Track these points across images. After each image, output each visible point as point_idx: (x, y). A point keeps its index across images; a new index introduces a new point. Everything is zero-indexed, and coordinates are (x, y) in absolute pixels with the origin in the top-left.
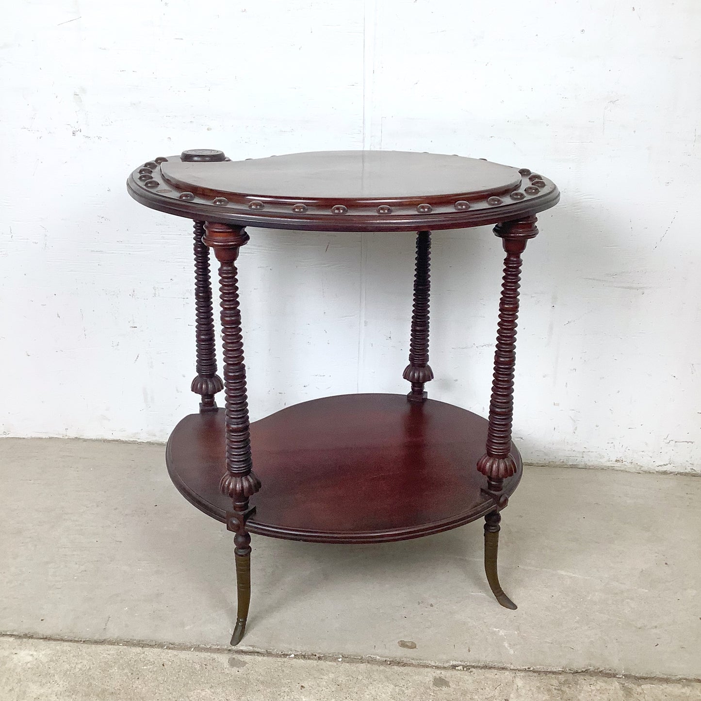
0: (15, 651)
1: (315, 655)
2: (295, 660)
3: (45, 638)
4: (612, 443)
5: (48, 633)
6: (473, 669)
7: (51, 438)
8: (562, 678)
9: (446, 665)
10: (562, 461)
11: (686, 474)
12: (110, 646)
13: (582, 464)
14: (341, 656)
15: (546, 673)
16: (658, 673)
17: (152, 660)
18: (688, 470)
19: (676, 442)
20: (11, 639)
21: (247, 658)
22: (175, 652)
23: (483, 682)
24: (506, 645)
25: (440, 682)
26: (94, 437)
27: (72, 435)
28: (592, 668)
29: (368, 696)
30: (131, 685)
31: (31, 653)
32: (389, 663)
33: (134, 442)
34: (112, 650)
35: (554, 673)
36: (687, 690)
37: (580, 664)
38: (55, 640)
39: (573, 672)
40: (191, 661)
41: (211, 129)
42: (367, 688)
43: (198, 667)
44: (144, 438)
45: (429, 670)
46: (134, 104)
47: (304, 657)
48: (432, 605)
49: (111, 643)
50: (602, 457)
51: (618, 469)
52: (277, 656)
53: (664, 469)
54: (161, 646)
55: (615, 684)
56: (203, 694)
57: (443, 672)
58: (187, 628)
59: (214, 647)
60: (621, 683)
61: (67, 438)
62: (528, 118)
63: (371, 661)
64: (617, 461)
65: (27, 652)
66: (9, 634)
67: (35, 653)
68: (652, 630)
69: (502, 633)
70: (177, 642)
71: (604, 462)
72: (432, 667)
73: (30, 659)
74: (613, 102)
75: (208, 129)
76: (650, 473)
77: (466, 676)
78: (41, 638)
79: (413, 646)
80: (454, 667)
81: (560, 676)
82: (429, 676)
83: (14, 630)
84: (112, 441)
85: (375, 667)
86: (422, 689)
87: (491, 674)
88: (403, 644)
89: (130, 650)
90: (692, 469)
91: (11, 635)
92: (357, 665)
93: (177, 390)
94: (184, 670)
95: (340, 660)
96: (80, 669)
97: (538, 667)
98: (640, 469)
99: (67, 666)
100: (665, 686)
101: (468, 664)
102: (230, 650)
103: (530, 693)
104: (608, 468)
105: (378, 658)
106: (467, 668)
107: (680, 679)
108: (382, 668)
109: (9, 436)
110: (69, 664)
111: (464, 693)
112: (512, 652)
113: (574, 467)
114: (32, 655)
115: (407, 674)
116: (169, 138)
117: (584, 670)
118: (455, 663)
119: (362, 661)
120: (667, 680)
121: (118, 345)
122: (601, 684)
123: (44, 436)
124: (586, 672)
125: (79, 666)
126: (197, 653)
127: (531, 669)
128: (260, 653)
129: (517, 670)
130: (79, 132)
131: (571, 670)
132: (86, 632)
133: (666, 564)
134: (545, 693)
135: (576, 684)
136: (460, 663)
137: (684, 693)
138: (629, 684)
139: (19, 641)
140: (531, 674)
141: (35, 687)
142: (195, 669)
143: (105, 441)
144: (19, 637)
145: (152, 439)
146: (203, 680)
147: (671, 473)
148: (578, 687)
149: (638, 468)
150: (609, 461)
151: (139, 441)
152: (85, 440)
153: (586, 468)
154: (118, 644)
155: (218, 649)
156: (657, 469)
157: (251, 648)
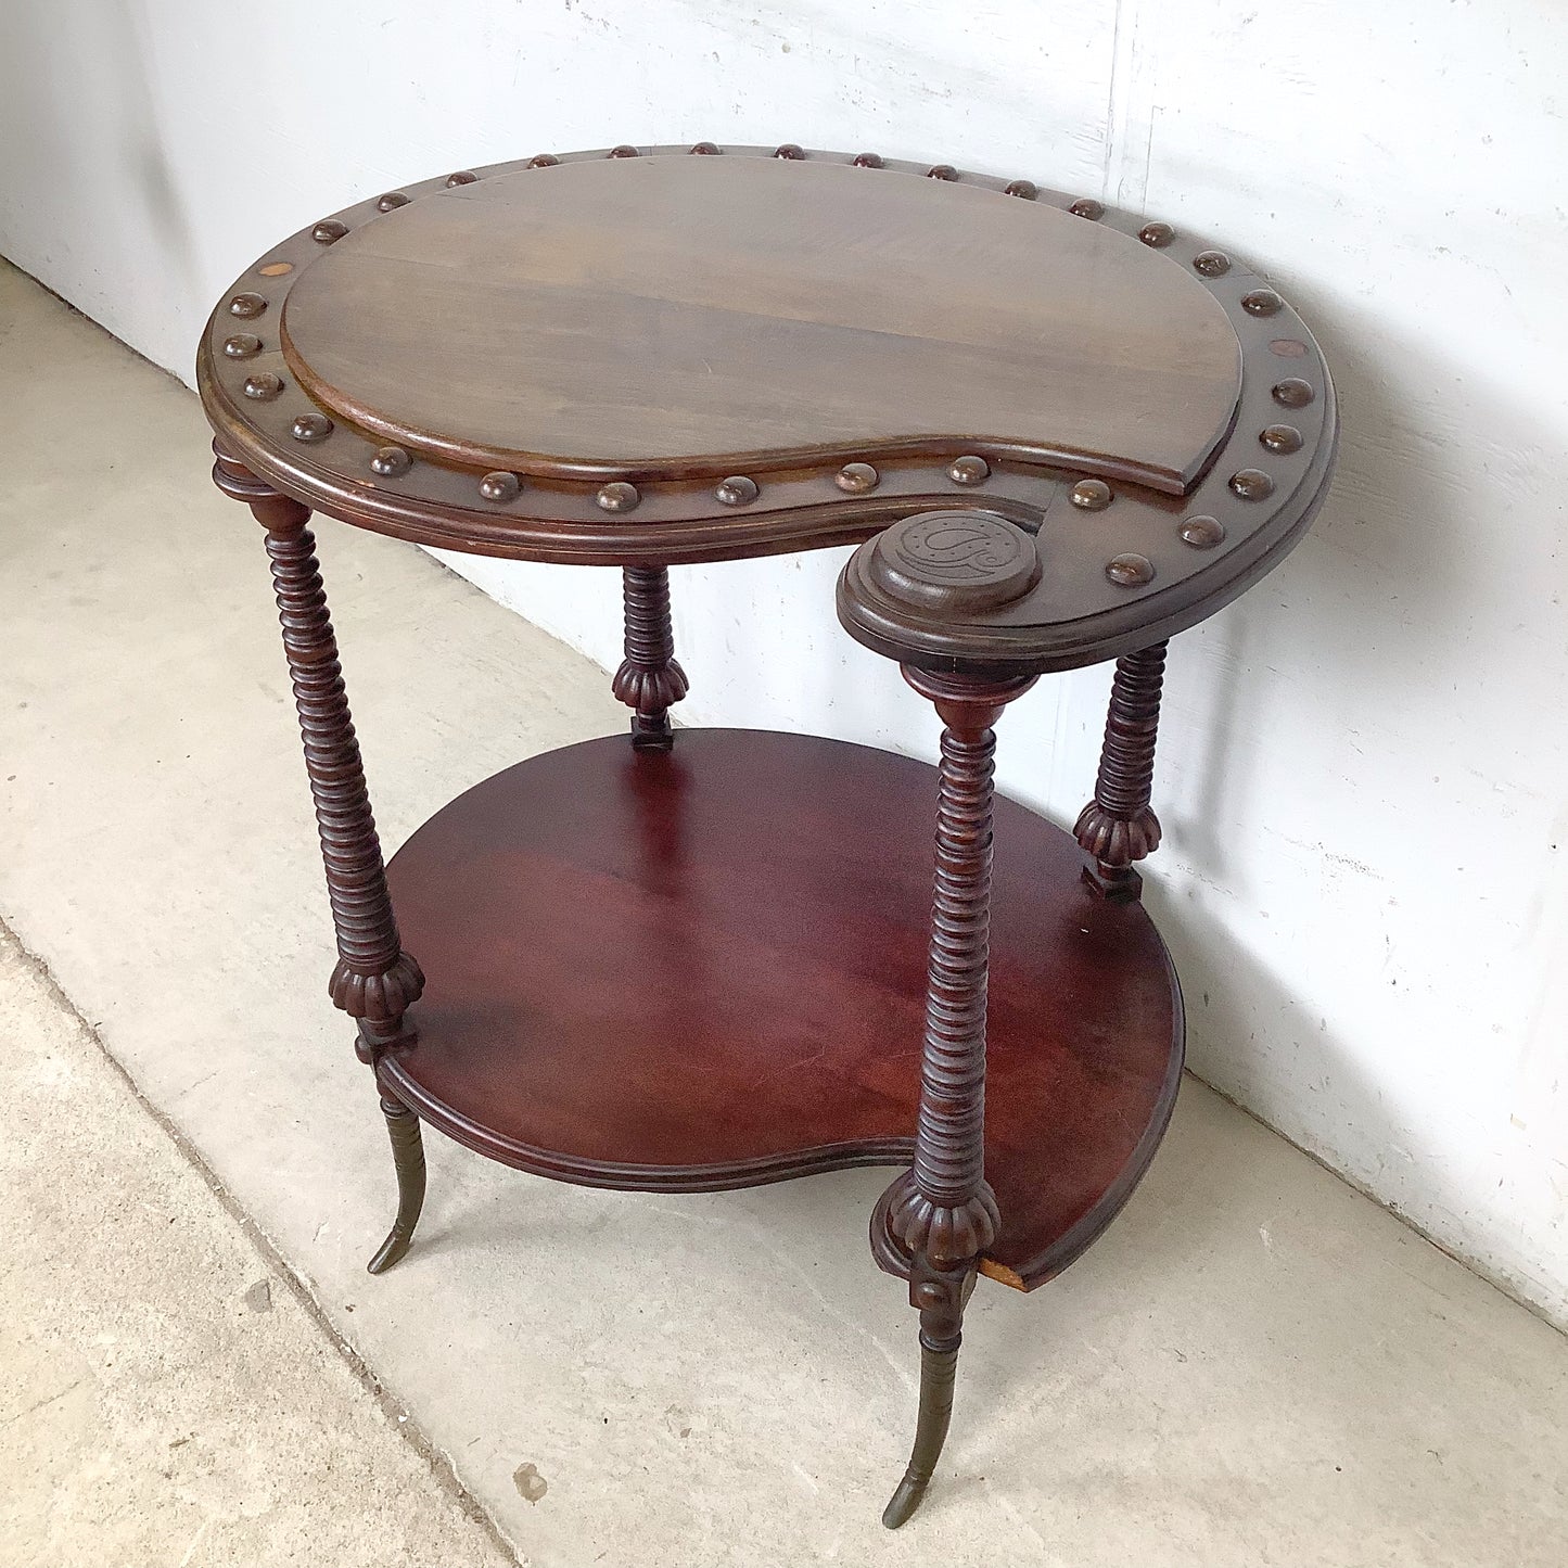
0: (52, 1052)
1: (375, 1378)
3: (108, 1055)
5: (119, 1048)
12: (159, 1131)
14: (407, 1413)
17: (172, 1198)
20: (75, 1027)
21: (285, 1300)
22: (217, 1209)
30: (93, 1226)
31: (65, 1069)
32: (458, 1493)
34: (157, 1138)
38: (116, 1067)
42: (362, 1512)
43: (207, 1261)
47: (358, 1367)
48: (686, 1433)
49: (167, 1126)
54: (213, 1180)
56: (150, 1319)
59: (270, 1241)
63: (438, 1465)
65: (64, 1062)
66: (82, 1013)
67: (67, 1074)
70: (235, 1191)
73: (52, 1079)
78: (105, 1052)
79: (532, 1495)
83: (92, 1013)
85: (431, 1482)
88: (524, 1476)
89: (175, 1157)
91: (81, 1019)
92: (410, 1453)
95: (402, 1418)
96: (78, 1146)
99: (71, 1127)
102: (282, 1265)
105: (455, 1467)
108: (436, 1493)
110: (79, 1125)
114: (60, 1074)
115: (455, 1541)
119: (426, 1452)
125: (84, 1139)
126: (239, 1234)
132: (160, 1082)
139: (77, 1037)
142: (199, 1262)
144: (85, 1029)
146: (181, 1292)
154: (171, 1134)
155: (269, 1250)
157: (309, 1284)
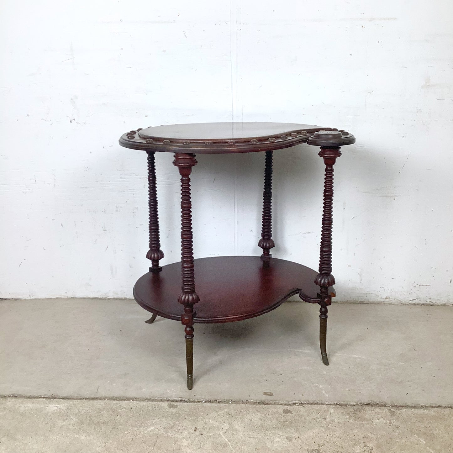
0: (46, 405)
1: (216, 401)
2: (205, 403)
3: (63, 398)
4: (383, 288)
5: (65, 395)
6: (306, 405)
7: (57, 298)
8: (355, 408)
9: (290, 403)
10: (354, 299)
11: (427, 305)
12: (101, 401)
13: (366, 301)
14: (231, 401)
15: (346, 405)
16: (410, 403)
17: (124, 406)
18: (428, 302)
19: (420, 286)
20: (44, 399)
21: (178, 404)
22: (137, 402)
23: (311, 411)
24: (324, 392)
25: (287, 412)
26: (82, 297)
27: (69, 295)
28: (372, 402)
29: (247, 419)
30: (114, 419)
31: (56, 406)
32: (258, 403)
33: (106, 299)
34: (102, 402)
35: (351, 405)
36: (426, 411)
37: (366, 400)
38: (69, 399)
39: (361, 404)
40: (147, 406)
41: (147, 116)
42: (246, 415)
43: (151, 409)
44: (111, 296)
45: (281, 406)
46: (105, 104)
47: (210, 402)
48: (281, 374)
49: (101, 399)
50: (377, 296)
51: (387, 303)
52: (195, 402)
53: (414, 302)
54: (129, 399)
55: (386, 410)
56: (155, 421)
57: (289, 407)
58: (144, 390)
59: (159, 399)
60: (389, 409)
61: (66, 298)
62: (324, 103)
63: (248, 403)
64: (386, 298)
65: (54, 405)
66: (42, 396)
67: (58, 406)
68: (406, 383)
69: (321, 386)
70: (138, 397)
71: (379, 299)
72: (282, 404)
73: (56, 408)
74: (370, 93)
75: (146, 116)
76: (406, 304)
77: (302, 408)
78: (61, 398)
79: (271, 394)
80: (295, 404)
81: (354, 407)
82: (281, 409)
83: (46, 395)
84: (92, 298)
85: (250, 406)
86: (277, 415)
87: (315, 407)
88: (265, 394)
89: (112, 402)
90: (430, 301)
91: (44, 398)
92: (240, 405)
93: (130, 266)
94: (143, 411)
95: (231, 403)
96: (85, 412)
97: (342, 402)
98: (400, 302)
99: (77, 411)
100: (414, 410)
101: (303, 402)
102: (168, 400)
103: (338, 415)
104: (382, 302)
105: (252, 401)
106: (302, 404)
107: (422, 406)
108: (254, 406)
109: (32, 298)
110: (78, 410)
111: (301, 416)
112: (327, 396)
113: (361, 303)
114: (57, 407)
115: (268, 408)
116: (124, 122)
117: (368, 403)
118: (295, 402)
119: (243, 402)
120: (415, 407)
121: (96, 241)
122: (377, 410)
123: (53, 297)
124: (369, 404)
125: (84, 411)
126: (150, 402)
127: (338, 404)
128: (185, 401)
129: (330, 404)
130: (74, 120)
131: (360, 404)
132: (86, 394)
133: (415, 350)
134: (347, 415)
135: (363, 410)
136: (298, 402)
137: (424, 413)
138: (393, 410)
139: (49, 400)
140: (338, 406)
141: (60, 422)
142: (149, 410)
143: (89, 298)
144: (48, 398)
145: (116, 296)
146: (154, 415)
147: (418, 304)
148: (365, 411)
149: (399, 302)
150: (382, 299)
151: (108, 297)
152: (77, 298)
153: (369, 303)
154: (105, 400)
155: (162, 400)
156: (411, 302)
157: (180, 398)
